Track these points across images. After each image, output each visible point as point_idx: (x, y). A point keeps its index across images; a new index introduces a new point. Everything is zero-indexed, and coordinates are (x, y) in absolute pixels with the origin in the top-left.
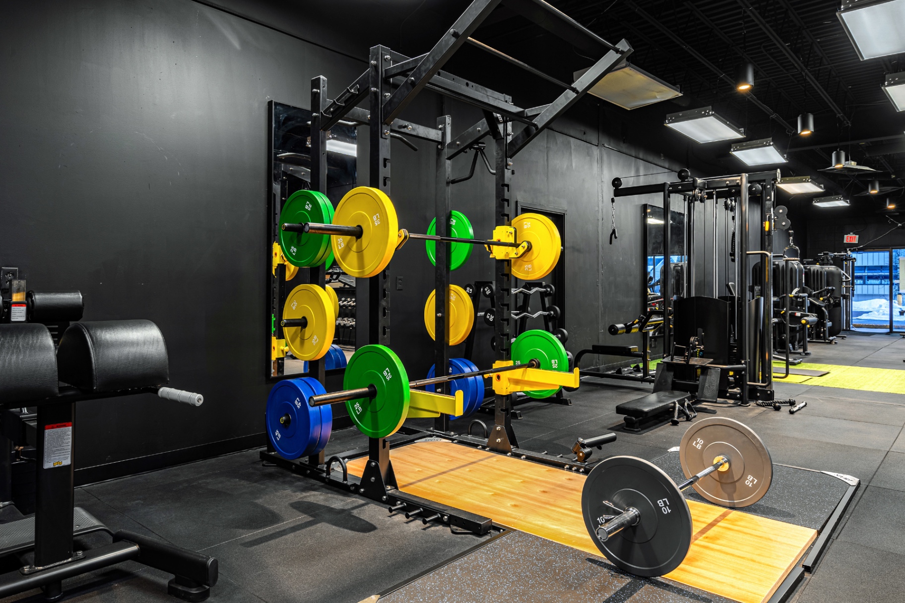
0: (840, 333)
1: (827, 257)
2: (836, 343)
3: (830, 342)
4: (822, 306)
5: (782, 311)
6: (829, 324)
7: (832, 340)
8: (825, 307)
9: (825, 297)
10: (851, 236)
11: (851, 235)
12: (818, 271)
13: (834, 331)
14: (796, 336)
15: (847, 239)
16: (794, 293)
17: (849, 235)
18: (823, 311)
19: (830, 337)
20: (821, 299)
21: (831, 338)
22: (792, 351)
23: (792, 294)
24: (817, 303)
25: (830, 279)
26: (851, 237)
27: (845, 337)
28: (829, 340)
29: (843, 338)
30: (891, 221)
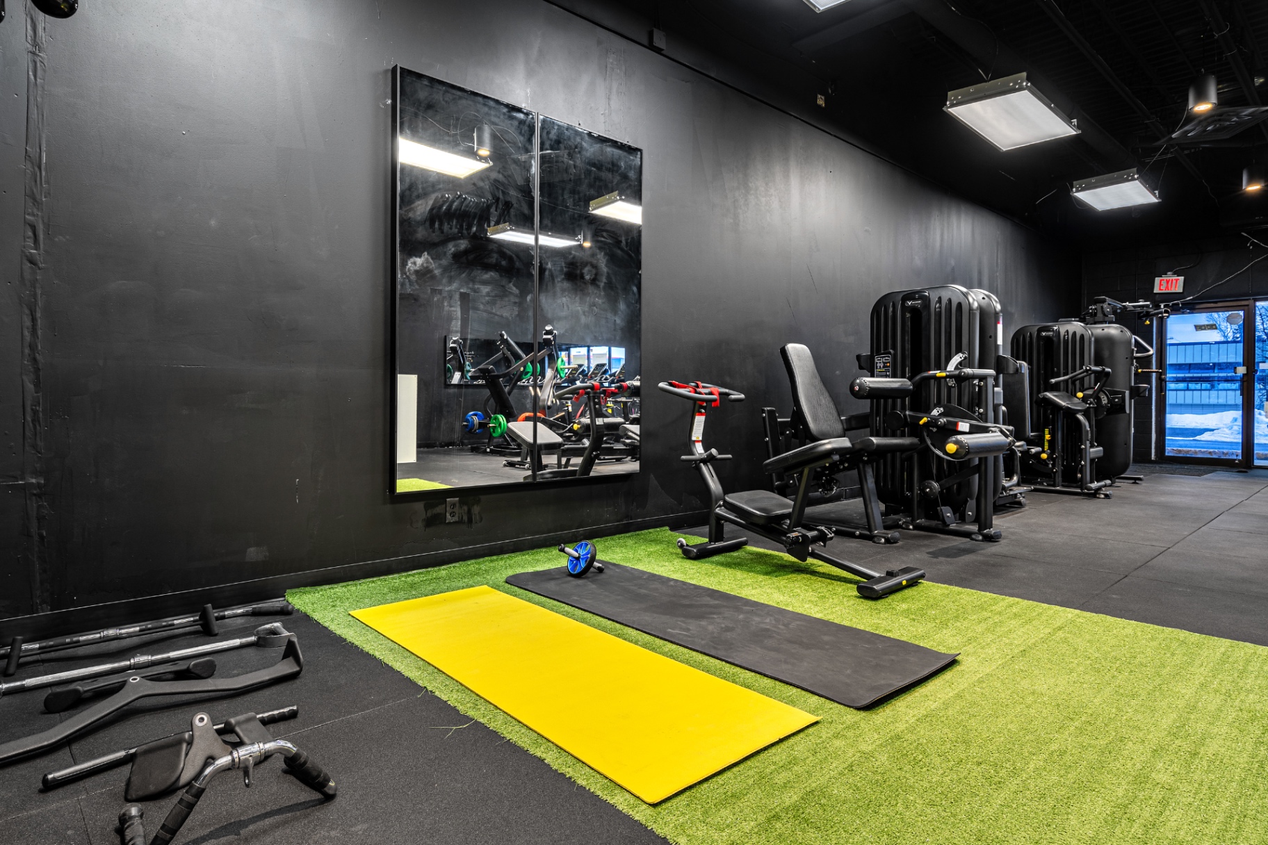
0: (1127, 472)
1: (1102, 307)
2: (1107, 496)
3: (1094, 494)
4: (1078, 411)
5: (922, 418)
6: (1096, 451)
7: (1100, 489)
8: (1086, 413)
9: (1090, 392)
10: (1168, 278)
11: (1170, 277)
12: (1074, 333)
13: (1109, 469)
14: (969, 485)
15: (1161, 285)
16: (951, 367)
17: (1164, 278)
18: (1078, 420)
19: (1092, 482)
20: (1080, 395)
21: (1095, 485)
22: (953, 526)
23: (948, 369)
24: (1063, 404)
25: (1106, 354)
26: (1168, 282)
27: (1140, 479)
28: (1090, 489)
29: (1136, 481)
30: (1253, 243)
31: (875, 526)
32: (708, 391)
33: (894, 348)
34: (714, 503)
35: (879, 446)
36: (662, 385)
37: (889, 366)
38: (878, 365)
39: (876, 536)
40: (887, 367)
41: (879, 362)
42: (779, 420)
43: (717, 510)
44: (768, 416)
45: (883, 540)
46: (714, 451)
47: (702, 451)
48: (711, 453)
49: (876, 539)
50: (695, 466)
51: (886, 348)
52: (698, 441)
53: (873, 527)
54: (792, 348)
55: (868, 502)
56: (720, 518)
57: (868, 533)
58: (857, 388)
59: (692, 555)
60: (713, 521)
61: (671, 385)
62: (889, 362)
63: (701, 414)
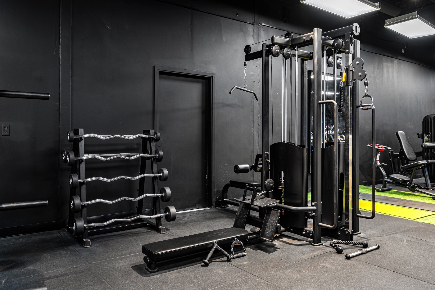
31: (429, 185)
32: (381, 147)
33: (431, 132)
34: (384, 177)
35: (431, 162)
36: (368, 145)
37: (429, 137)
38: (426, 137)
39: (429, 188)
40: (429, 138)
41: (426, 136)
42: (394, 154)
43: (385, 179)
44: (391, 153)
45: (431, 189)
46: (383, 163)
47: (379, 163)
48: (383, 164)
49: (429, 189)
50: (378, 167)
51: (428, 132)
52: (378, 161)
53: (428, 186)
54: (400, 133)
55: (426, 178)
56: (386, 181)
57: (426, 187)
58: (424, 146)
59: (380, 191)
60: (384, 182)
61: (370, 145)
62: (429, 136)
63: (379, 153)
